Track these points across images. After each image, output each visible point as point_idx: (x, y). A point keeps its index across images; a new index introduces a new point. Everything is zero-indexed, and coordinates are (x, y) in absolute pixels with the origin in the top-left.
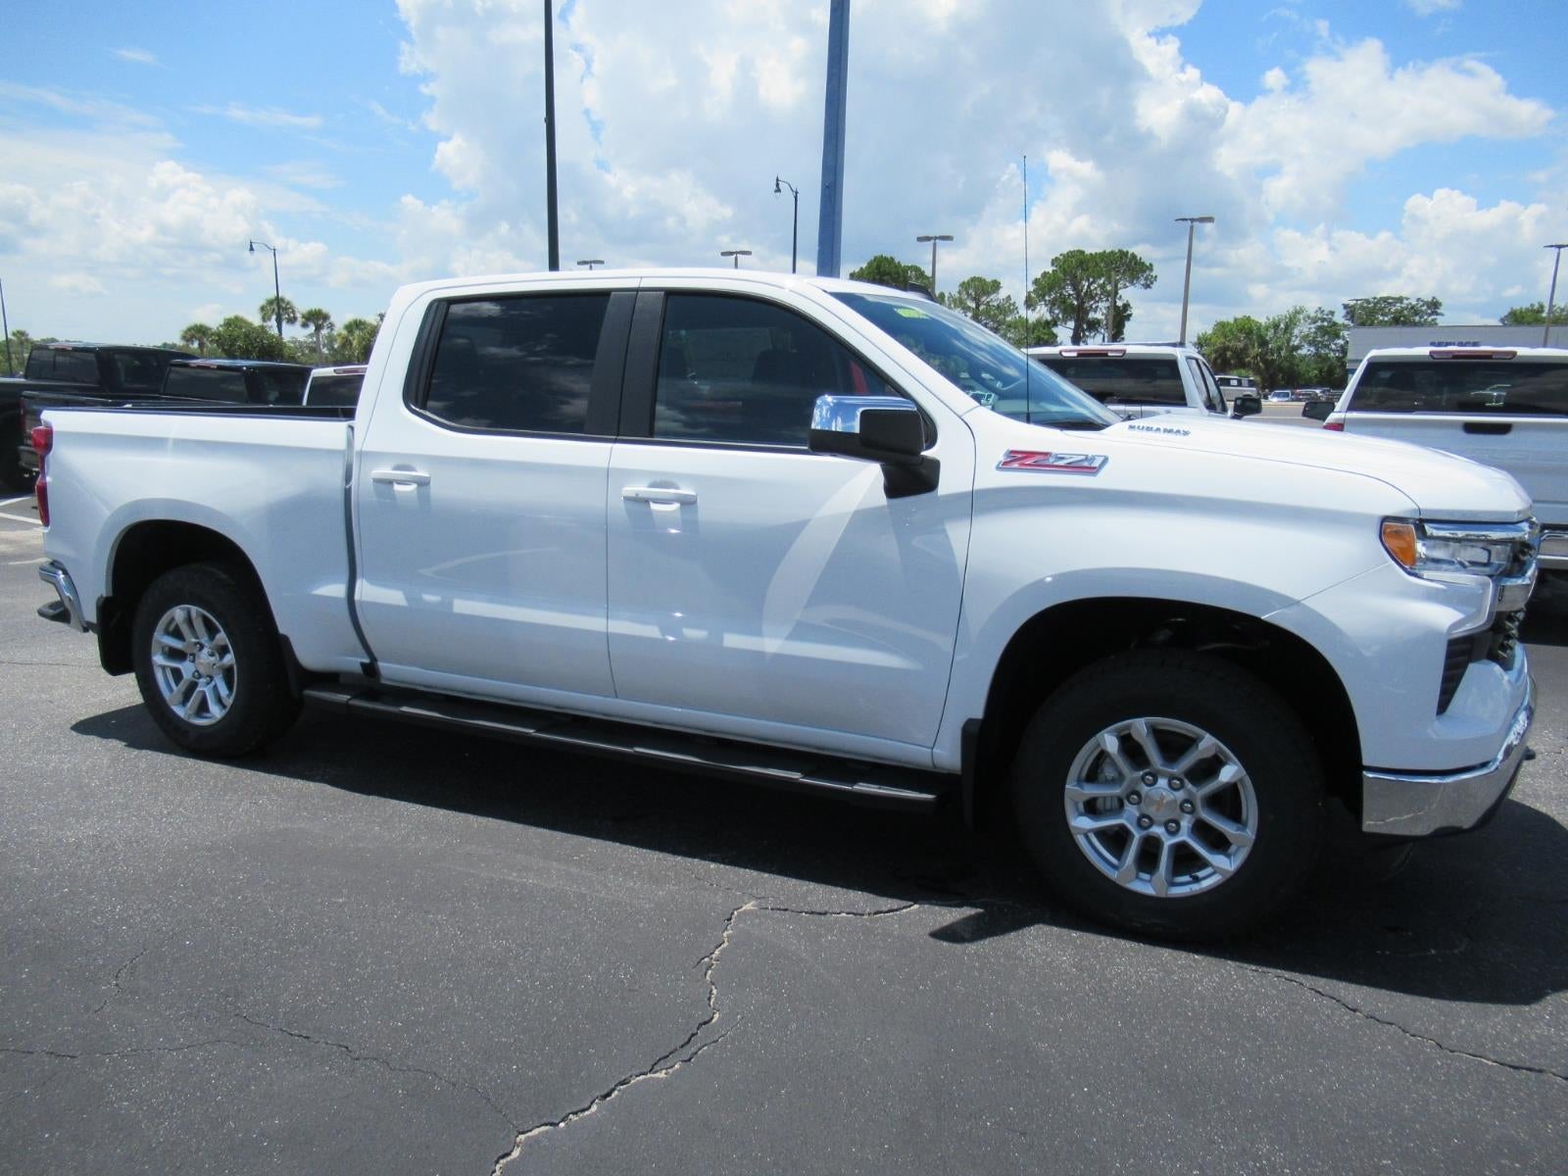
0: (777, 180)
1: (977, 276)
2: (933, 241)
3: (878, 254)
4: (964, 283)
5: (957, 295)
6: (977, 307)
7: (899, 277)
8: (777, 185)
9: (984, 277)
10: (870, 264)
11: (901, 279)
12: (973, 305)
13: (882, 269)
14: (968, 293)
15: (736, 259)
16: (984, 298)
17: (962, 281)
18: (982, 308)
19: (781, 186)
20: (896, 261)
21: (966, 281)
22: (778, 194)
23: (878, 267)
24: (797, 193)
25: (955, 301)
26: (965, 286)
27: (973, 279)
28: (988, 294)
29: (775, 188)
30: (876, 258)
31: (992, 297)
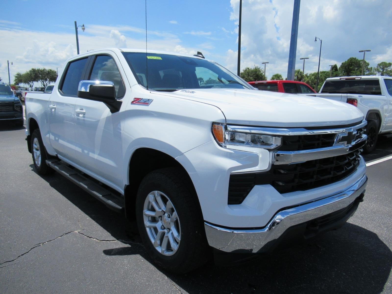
0: (316, 38)
1: (384, 62)
2: (364, 52)
3: (351, 57)
4: (379, 64)
5: (376, 68)
6: (383, 71)
7: (357, 63)
8: (316, 39)
9: (386, 62)
10: (348, 60)
11: (358, 64)
12: (382, 71)
13: (352, 61)
14: (380, 67)
15: (304, 60)
16: (386, 68)
17: (378, 64)
18: (384, 71)
19: (317, 40)
20: (357, 59)
21: (380, 63)
22: (316, 42)
23: (351, 61)
24: (321, 41)
25: (375, 70)
26: (379, 65)
27: (382, 63)
28: (387, 67)
29: (315, 40)
30: (350, 58)
31: (388, 68)
